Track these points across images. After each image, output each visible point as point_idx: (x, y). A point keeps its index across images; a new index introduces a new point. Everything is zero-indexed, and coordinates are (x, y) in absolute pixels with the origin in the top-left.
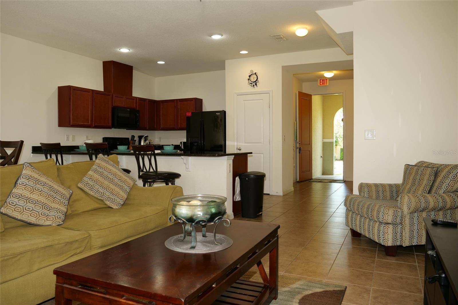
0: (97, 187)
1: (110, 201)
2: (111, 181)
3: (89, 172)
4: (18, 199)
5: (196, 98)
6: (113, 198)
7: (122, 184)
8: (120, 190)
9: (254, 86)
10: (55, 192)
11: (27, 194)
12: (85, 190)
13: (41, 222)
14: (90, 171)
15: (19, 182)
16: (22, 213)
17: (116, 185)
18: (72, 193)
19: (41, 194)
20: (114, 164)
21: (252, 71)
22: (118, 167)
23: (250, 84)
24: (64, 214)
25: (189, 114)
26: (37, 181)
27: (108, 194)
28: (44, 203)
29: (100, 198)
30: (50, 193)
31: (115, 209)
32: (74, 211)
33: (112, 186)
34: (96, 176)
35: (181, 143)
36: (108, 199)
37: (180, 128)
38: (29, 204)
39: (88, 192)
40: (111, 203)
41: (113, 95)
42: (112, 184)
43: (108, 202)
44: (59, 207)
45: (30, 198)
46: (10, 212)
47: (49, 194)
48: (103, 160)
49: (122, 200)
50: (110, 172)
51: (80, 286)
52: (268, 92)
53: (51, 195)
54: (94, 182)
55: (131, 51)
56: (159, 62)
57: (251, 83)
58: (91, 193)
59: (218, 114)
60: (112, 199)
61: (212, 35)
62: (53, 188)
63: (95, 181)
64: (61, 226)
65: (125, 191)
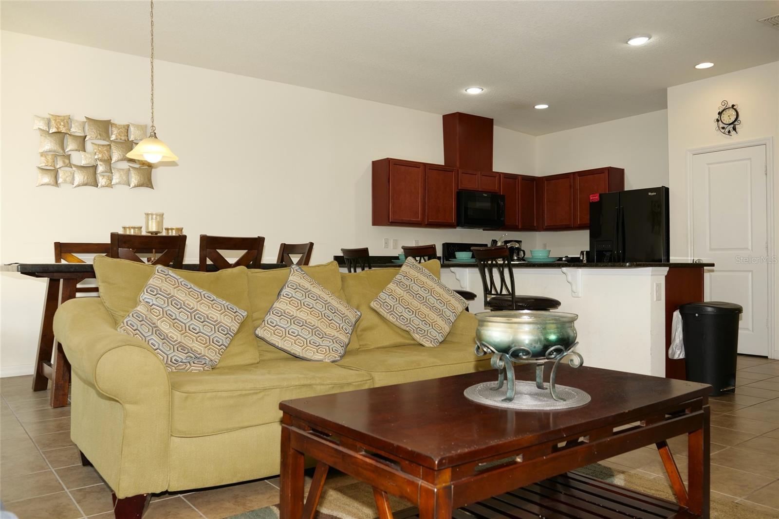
0: (400, 309)
1: (421, 334)
2: (424, 301)
3: (389, 285)
4: (279, 317)
5: (610, 167)
6: (426, 329)
7: (443, 308)
8: (439, 317)
9: (729, 132)
10: (333, 312)
11: (292, 310)
12: (381, 313)
13: (308, 355)
14: (391, 284)
15: (284, 292)
16: (284, 338)
17: (432, 308)
18: (360, 316)
19: (312, 313)
20: (431, 274)
21: (725, 102)
22: (437, 279)
23: (722, 130)
24: (343, 346)
25: (595, 198)
26: (307, 293)
27: (417, 321)
28: (314, 325)
29: (404, 328)
30: (325, 312)
31: (427, 347)
32: (363, 345)
33: (425, 310)
34: (399, 291)
35: (582, 253)
36: (417, 330)
37: (579, 224)
38: (293, 326)
39: (385, 316)
40: (421, 337)
41: (458, 170)
42: (424, 307)
43: (417, 336)
44: (336, 334)
45: (296, 317)
46: (266, 335)
47: (323, 313)
48: (413, 267)
49: (440, 335)
50: (423, 286)
51: (311, 431)
52: (764, 142)
53: (326, 315)
54: (395, 300)
55: (485, 90)
56: (538, 107)
57: (723, 128)
58: (390, 318)
59: (653, 194)
60: (423, 331)
61: (629, 39)
62: (330, 306)
63: (398, 299)
64: (337, 363)
65: (447, 320)
